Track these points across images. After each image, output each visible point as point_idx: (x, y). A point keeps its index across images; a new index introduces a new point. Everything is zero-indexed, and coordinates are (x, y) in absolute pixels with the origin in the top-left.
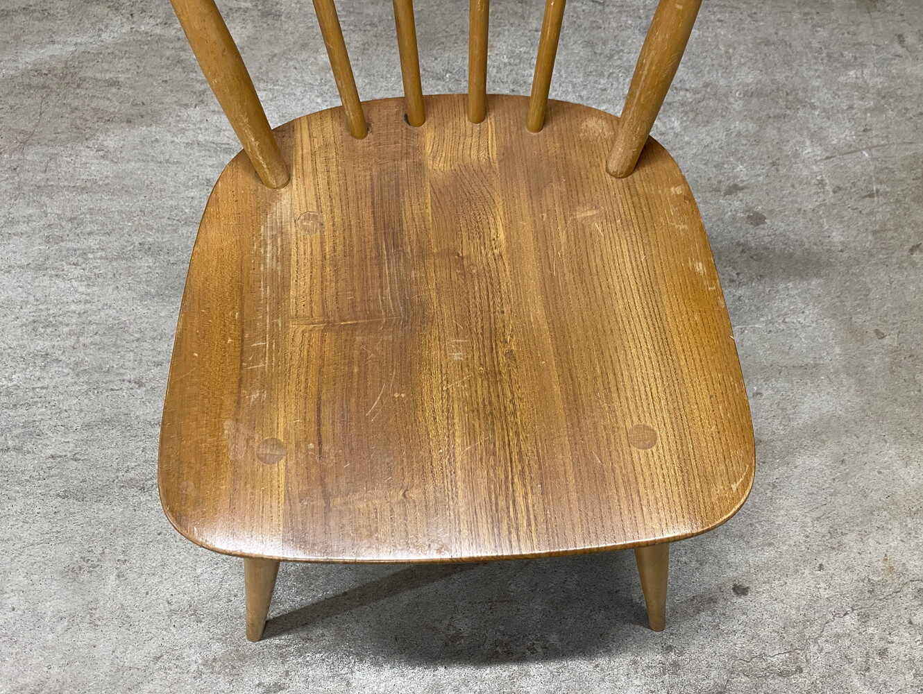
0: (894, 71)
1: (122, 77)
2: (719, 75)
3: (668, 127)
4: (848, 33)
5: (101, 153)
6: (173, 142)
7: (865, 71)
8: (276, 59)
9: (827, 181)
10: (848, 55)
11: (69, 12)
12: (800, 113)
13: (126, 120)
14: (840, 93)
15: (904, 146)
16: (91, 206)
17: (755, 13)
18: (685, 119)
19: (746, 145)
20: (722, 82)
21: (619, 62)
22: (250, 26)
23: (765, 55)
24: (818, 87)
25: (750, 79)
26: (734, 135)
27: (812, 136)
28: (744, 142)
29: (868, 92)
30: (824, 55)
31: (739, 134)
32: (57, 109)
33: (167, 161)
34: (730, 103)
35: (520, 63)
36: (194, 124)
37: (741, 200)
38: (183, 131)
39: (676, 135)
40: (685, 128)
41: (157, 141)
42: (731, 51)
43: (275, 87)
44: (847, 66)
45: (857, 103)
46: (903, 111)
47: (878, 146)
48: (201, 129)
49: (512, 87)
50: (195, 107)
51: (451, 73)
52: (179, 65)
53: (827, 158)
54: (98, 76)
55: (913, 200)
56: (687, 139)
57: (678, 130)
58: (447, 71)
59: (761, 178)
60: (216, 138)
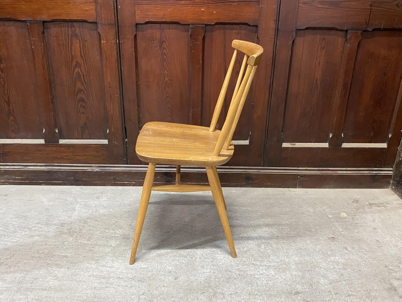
0: (347, 258)
1: (69, 255)
2: (285, 258)
3: (270, 273)
4: (328, 247)
5: (55, 278)
6: (84, 275)
7: (336, 257)
8: (126, 251)
9: (332, 291)
10: (329, 253)
11: (54, 236)
12: (317, 269)
13: (67, 267)
14: (329, 264)
15: (357, 280)
16: (47, 296)
17: (294, 241)
18: (275, 271)
19: (299, 279)
20: (287, 260)
21: (249, 254)
22: (118, 241)
23: (300, 252)
24: (321, 262)
25: (296, 259)
26: (294, 276)
27: (323, 276)
28: (298, 278)
29: (339, 263)
30: (321, 253)
31: (296, 275)
32: (42, 264)
33: (80, 281)
34: (291, 266)
35: (214, 253)
36: (93, 269)
37: (301, 297)
38: (88, 271)
39: (273, 276)
40: (276, 274)
41: (78, 274)
42: (288, 251)
43: (125, 259)
44: (330, 256)
45: (336, 267)
46: (353, 269)
47: (347, 280)
48: (95, 271)
49: (211, 260)
50: (94, 264)
51: (189, 255)
52: (90, 252)
53: (330, 283)
54: (60, 254)
55: (366, 297)
56: (277, 277)
57: (273, 274)
58: (188, 255)
59: (307, 290)
60: (100, 274)
